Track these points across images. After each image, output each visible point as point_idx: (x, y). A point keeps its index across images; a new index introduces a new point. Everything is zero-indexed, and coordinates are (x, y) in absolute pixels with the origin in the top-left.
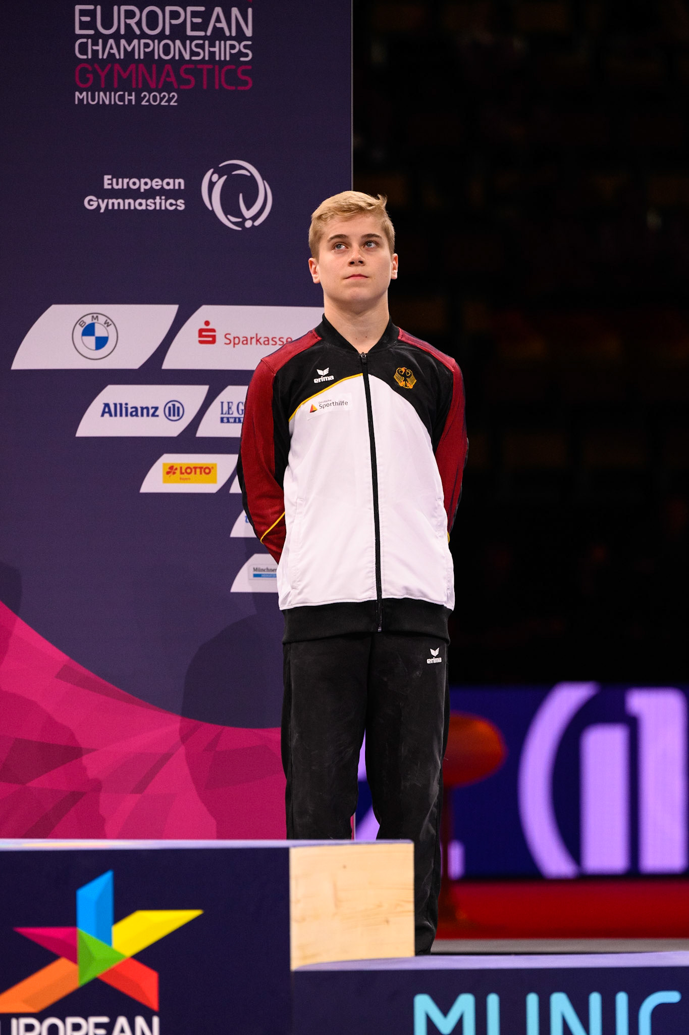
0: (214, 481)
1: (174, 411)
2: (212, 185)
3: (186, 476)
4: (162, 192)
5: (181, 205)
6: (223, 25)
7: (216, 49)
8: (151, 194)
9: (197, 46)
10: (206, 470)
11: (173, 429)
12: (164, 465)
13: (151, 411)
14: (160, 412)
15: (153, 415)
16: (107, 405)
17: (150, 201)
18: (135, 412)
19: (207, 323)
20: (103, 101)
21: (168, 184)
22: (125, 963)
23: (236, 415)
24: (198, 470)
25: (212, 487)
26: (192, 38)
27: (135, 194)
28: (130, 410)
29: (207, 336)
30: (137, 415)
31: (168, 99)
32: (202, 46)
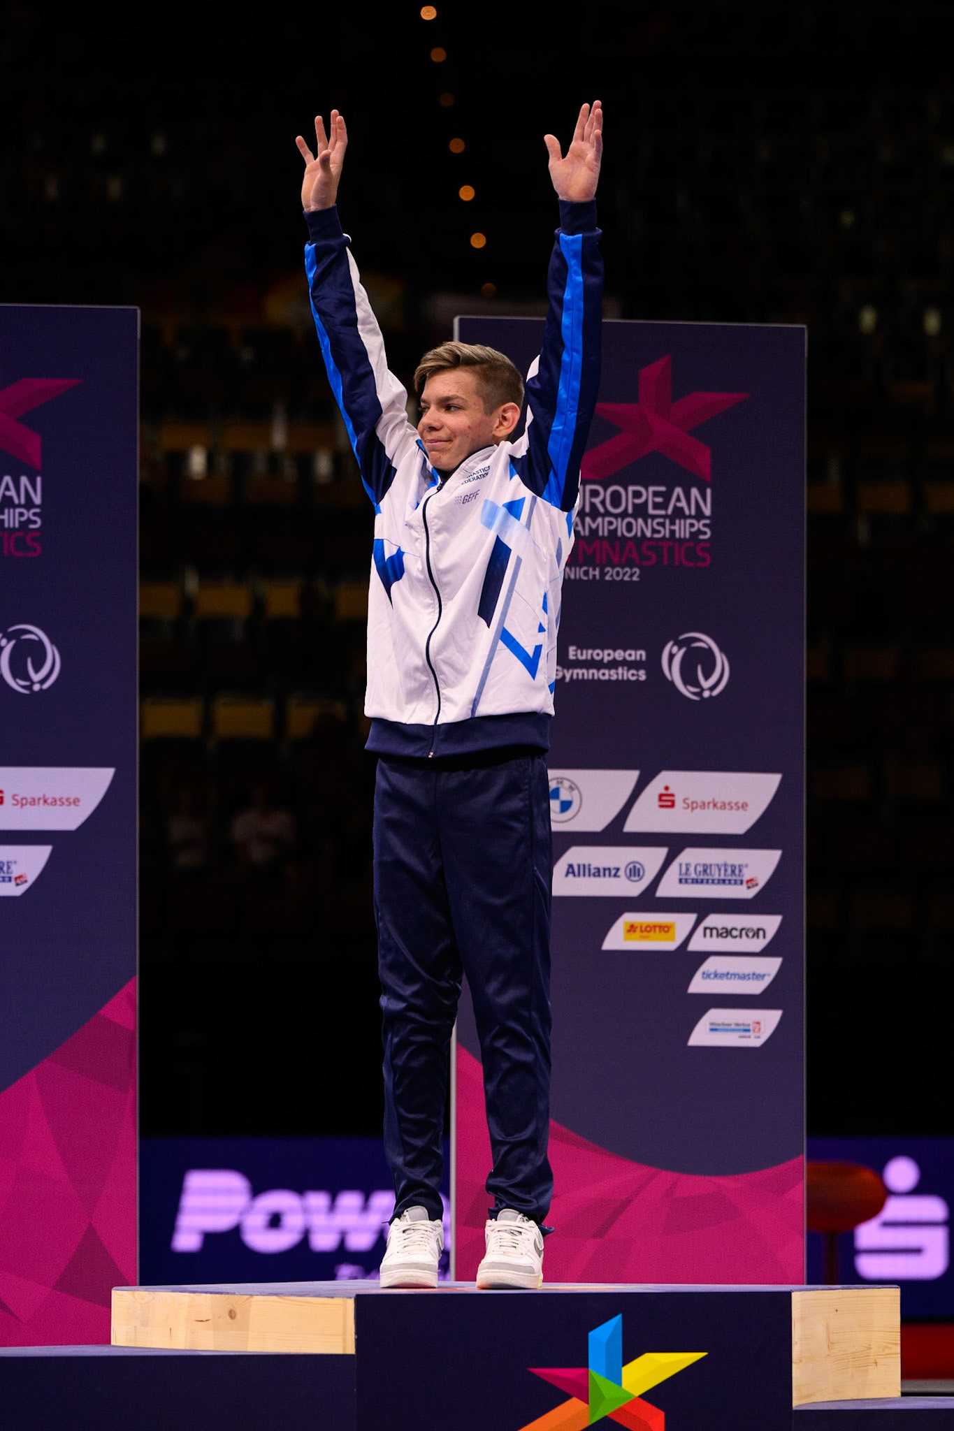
0: (673, 939)
1: (635, 872)
2: (671, 656)
3: (645, 934)
4: (624, 663)
5: (642, 675)
6: (683, 504)
7: (676, 528)
8: (613, 664)
9: (658, 524)
10: (665, 929)
11: (634, 889)
12: (625, 923)
13: (613, 872)
14: (621, 873)
15: (615, 875)
16: (571, 866)
17: (613, 672)
18: (598, 873)
19: (667, 788)
20: (569, 576)
21: (630, 655)
22: (634, 1402)
23: (693, 876)
24: (657, 929)
25: (670, 945)
26: (654, 517)
27: (599, 665)
28: (592, 871)
29: (667, 800)
30: (599, 875)
31: (631, 574)
32: (663, 525)
